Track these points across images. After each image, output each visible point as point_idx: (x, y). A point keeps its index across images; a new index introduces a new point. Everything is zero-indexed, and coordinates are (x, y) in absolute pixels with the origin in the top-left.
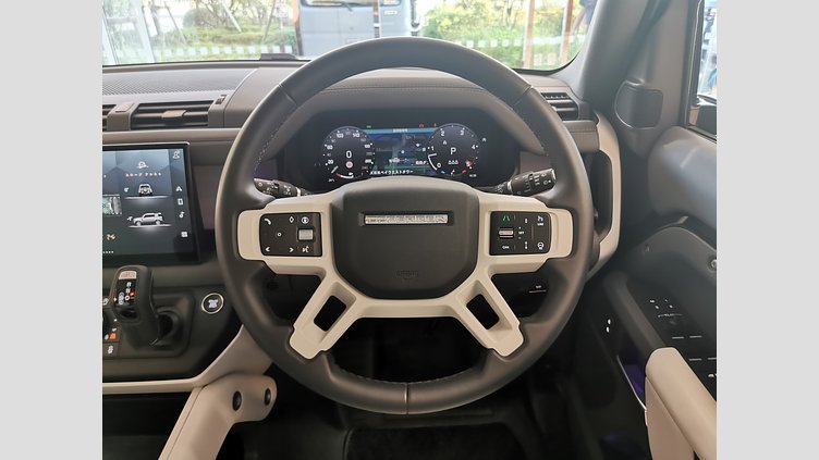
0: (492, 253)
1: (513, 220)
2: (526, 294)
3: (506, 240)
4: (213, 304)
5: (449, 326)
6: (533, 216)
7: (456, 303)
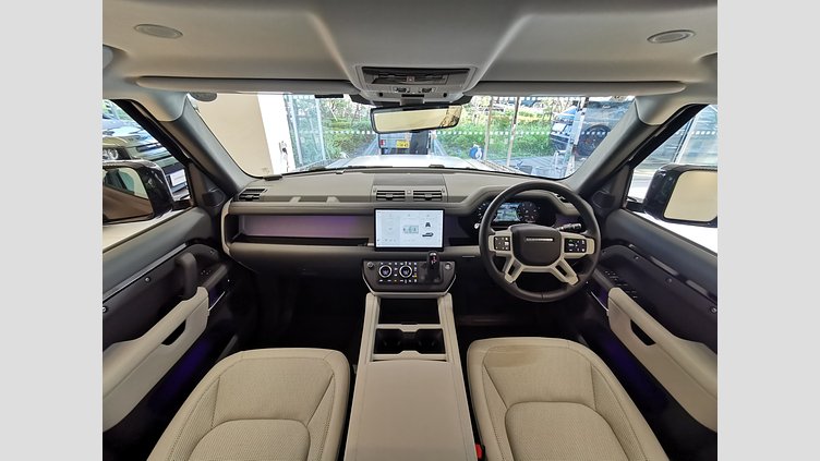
0: (566, 251)
1: (574, 241)
2: (578, 265)
3: (571, 247)
4: (448, 267)
5: (549, 275)
6: (581, 240)
7: (552, 268)
